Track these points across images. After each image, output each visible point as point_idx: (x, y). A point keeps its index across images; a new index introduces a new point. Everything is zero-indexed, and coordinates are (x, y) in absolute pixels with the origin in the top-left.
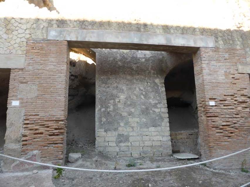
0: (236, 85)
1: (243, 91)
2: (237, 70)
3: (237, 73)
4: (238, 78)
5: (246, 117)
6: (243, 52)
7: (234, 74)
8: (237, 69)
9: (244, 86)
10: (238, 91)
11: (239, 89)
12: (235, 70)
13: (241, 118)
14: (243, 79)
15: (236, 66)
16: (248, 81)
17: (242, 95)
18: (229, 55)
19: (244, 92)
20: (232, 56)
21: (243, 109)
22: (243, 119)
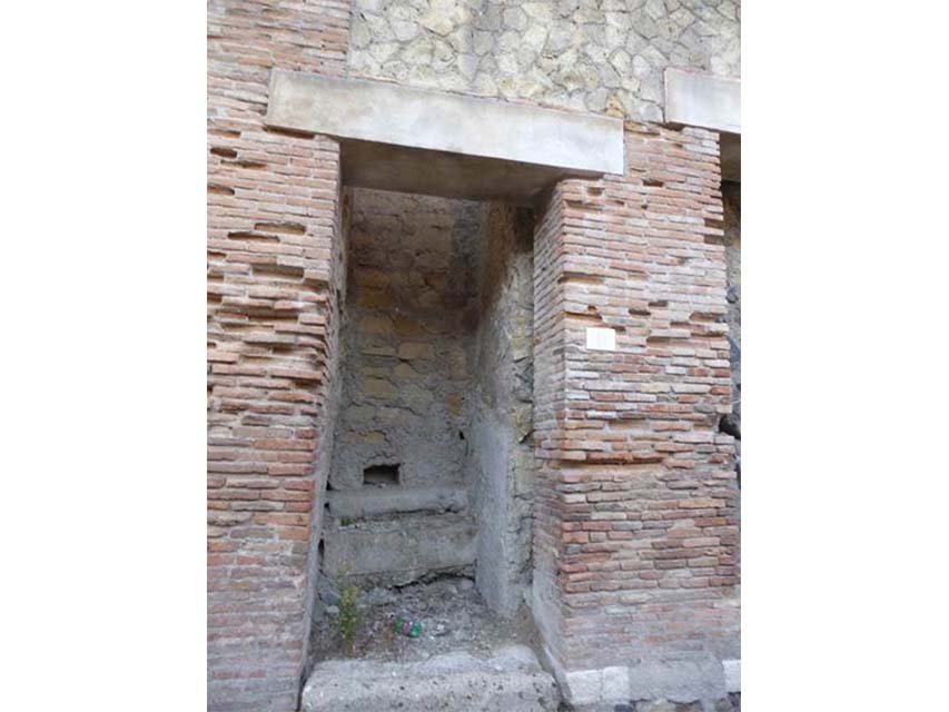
0: (231, 197)
1: (277, 239)
2: (263, 110)
3: (252, 128)
4: (258, 154)
5: (259, 411)
6: (337, 14)
7: (238, 129)
8: (263, 100)
9: (291, 213)
10: (231, 236)
11: (247, 225)
12: (244, 106)
13: (224, 416)
14: (290, 167)
15: (266, 83)
16: (326, 186)
17: (260, 269)
18: (230, 12)
19: (278, 246)
20: (251, 22)
21: (247, 358)
22: (236, 421)
